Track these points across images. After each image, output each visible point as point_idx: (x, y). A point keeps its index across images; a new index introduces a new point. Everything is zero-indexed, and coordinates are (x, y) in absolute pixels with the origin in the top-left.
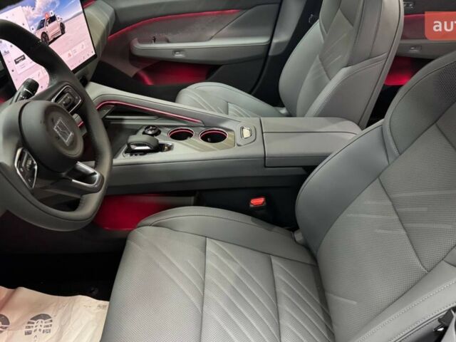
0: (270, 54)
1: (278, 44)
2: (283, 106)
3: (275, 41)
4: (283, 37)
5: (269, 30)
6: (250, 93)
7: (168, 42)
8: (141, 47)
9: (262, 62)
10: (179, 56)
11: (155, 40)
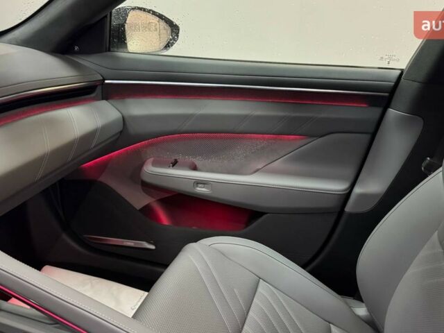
0: (347, 209)
1: (363, 196)
2: (360, 299)
3: (357, 190)
4: (373, 185)
5: (350, 172)
6: (304, 267)
7: (195, 168)
8: (153, 171)
9: (332, 219)
10: (201, 190)
11: (174, 164)
